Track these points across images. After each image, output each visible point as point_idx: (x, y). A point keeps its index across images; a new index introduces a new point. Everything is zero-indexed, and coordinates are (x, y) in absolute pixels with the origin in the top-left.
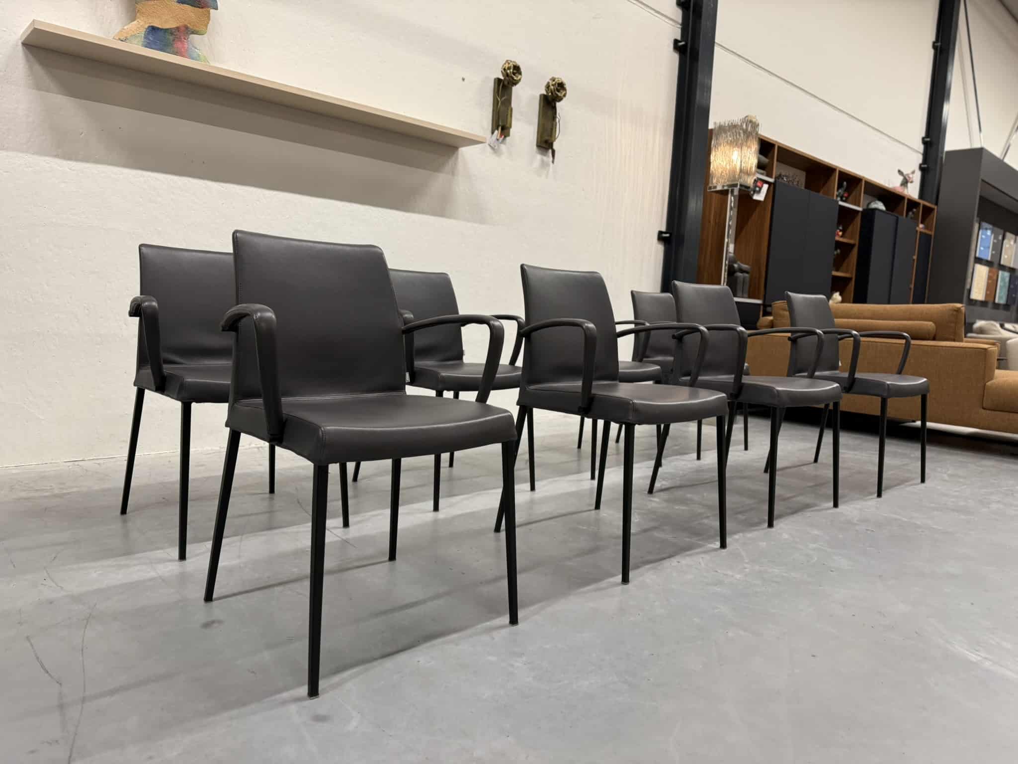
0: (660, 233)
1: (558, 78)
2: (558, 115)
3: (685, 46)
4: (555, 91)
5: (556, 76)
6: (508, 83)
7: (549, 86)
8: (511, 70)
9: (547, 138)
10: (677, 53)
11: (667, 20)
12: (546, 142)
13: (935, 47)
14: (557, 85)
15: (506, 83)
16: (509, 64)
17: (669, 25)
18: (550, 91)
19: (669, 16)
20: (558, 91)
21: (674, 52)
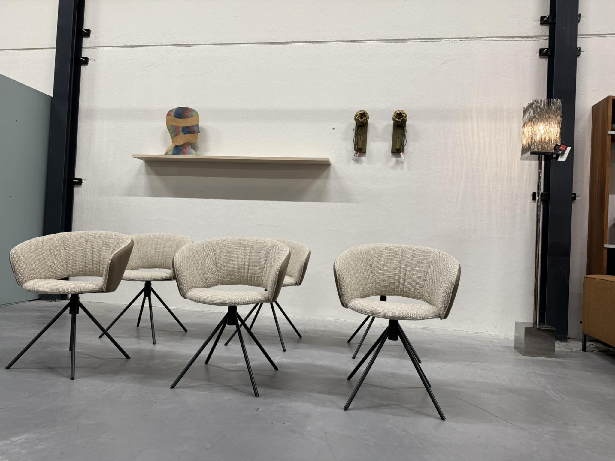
0: (535, 194)
2: (405, 132)
3: (551, 51)
10: (543, 58)
11: (530, 39)
12: (398, 149)
17: (531, 42)
19: (532, 35)
21: (540, 58)
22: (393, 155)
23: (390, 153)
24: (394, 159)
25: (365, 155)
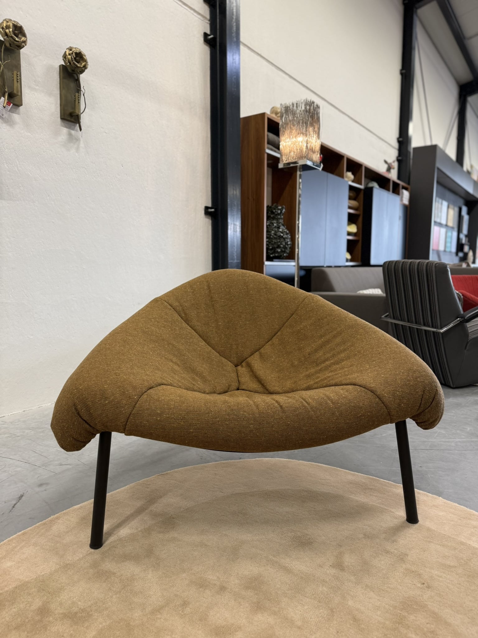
0: (207, 208)
1: (75, 48)
2: (82, 89)
3: (214, 39)
4: (72, 61)
5: (73, 46)
6: (10, 44)
7: (66, 55)
8: (11, 30)
9: (71, 111)
10: (207, 45)
11: (195, 14)
12: (71, 115)
13: (402, 74)
14: (74, 54)
15: (8, 45)
16: (7, 22)
17: (197, 19)
18: (67, 60)
19: (197, 9)
20: (78, 62)
21: (205, 44)
22: (62, 123)
23: (59, 119)
24: (65, 130)
25: (17, 111)
